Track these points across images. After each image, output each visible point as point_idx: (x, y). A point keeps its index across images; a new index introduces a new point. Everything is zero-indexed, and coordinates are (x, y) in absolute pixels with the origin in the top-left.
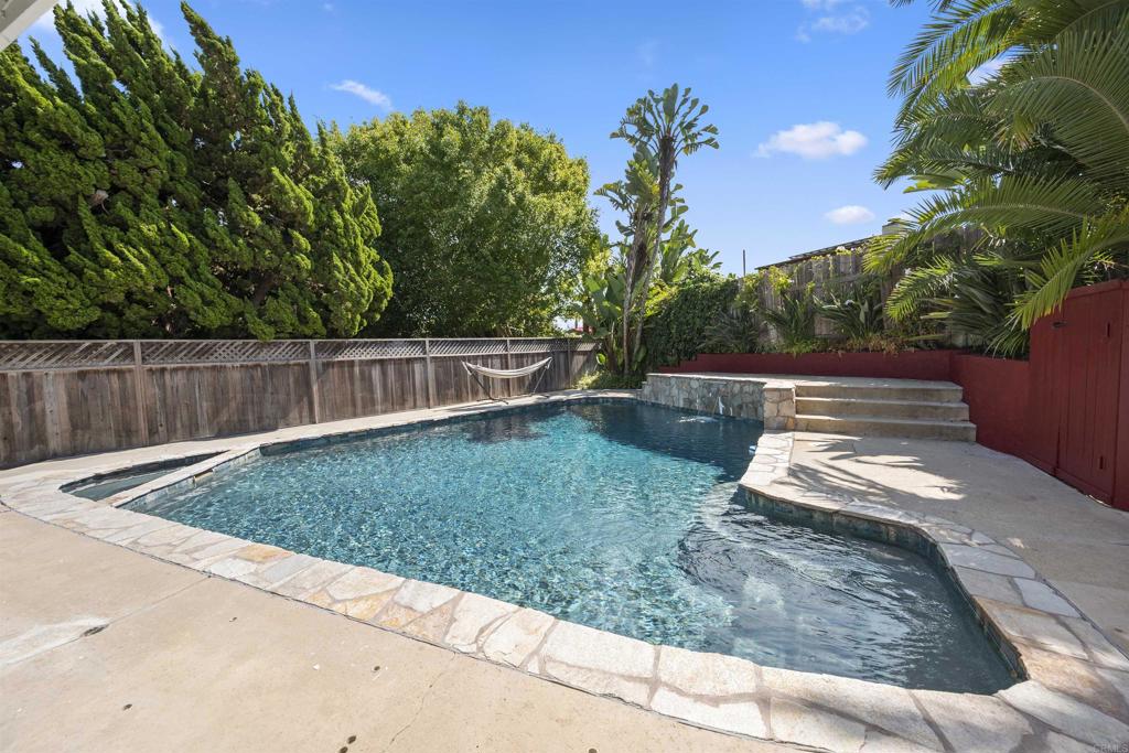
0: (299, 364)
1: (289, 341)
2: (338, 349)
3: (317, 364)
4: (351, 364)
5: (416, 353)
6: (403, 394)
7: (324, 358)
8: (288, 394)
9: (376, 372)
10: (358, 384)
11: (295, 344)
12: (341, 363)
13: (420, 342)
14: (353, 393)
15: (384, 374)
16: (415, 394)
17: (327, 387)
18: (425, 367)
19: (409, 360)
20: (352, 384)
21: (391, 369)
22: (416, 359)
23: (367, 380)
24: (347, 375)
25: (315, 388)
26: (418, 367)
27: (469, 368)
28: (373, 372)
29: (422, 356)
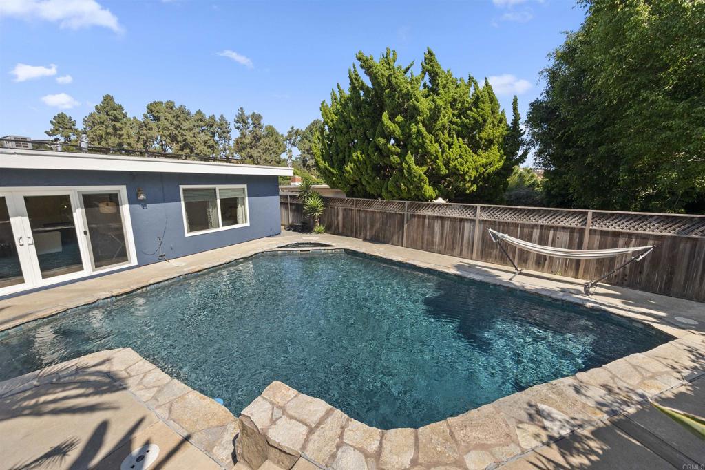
0: (400, 214)
1: (397, 201)
2: (419, 207)
3: (407, 215)
4: (424, 217)
5: (469, 216)
6: (453, 243)
7: (411, 212)
8: (395, 228)
9: (437, 225)
10: (426, 229)
11: (400, 203)
12: (419, 216)
13: (473, 207)
14: (423, 235)
15: (443, 226)
16: (462, 245)
17: (411, 228)
18: (474, 226)
19: (462, 220)
20: (423, 229)
21: (447, 224)
22: (467, 220)
23: (431, 228)
24: (421, 224)
25: (406, 226)
26: (467, 225)
27: (494, 235)
28: (436, 224)
29: (472, 217)
